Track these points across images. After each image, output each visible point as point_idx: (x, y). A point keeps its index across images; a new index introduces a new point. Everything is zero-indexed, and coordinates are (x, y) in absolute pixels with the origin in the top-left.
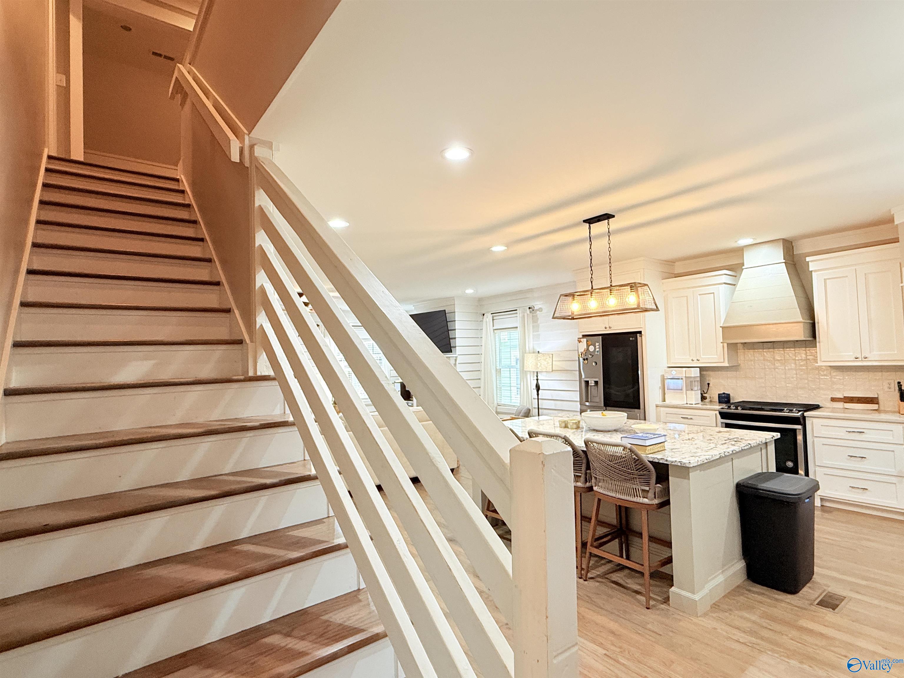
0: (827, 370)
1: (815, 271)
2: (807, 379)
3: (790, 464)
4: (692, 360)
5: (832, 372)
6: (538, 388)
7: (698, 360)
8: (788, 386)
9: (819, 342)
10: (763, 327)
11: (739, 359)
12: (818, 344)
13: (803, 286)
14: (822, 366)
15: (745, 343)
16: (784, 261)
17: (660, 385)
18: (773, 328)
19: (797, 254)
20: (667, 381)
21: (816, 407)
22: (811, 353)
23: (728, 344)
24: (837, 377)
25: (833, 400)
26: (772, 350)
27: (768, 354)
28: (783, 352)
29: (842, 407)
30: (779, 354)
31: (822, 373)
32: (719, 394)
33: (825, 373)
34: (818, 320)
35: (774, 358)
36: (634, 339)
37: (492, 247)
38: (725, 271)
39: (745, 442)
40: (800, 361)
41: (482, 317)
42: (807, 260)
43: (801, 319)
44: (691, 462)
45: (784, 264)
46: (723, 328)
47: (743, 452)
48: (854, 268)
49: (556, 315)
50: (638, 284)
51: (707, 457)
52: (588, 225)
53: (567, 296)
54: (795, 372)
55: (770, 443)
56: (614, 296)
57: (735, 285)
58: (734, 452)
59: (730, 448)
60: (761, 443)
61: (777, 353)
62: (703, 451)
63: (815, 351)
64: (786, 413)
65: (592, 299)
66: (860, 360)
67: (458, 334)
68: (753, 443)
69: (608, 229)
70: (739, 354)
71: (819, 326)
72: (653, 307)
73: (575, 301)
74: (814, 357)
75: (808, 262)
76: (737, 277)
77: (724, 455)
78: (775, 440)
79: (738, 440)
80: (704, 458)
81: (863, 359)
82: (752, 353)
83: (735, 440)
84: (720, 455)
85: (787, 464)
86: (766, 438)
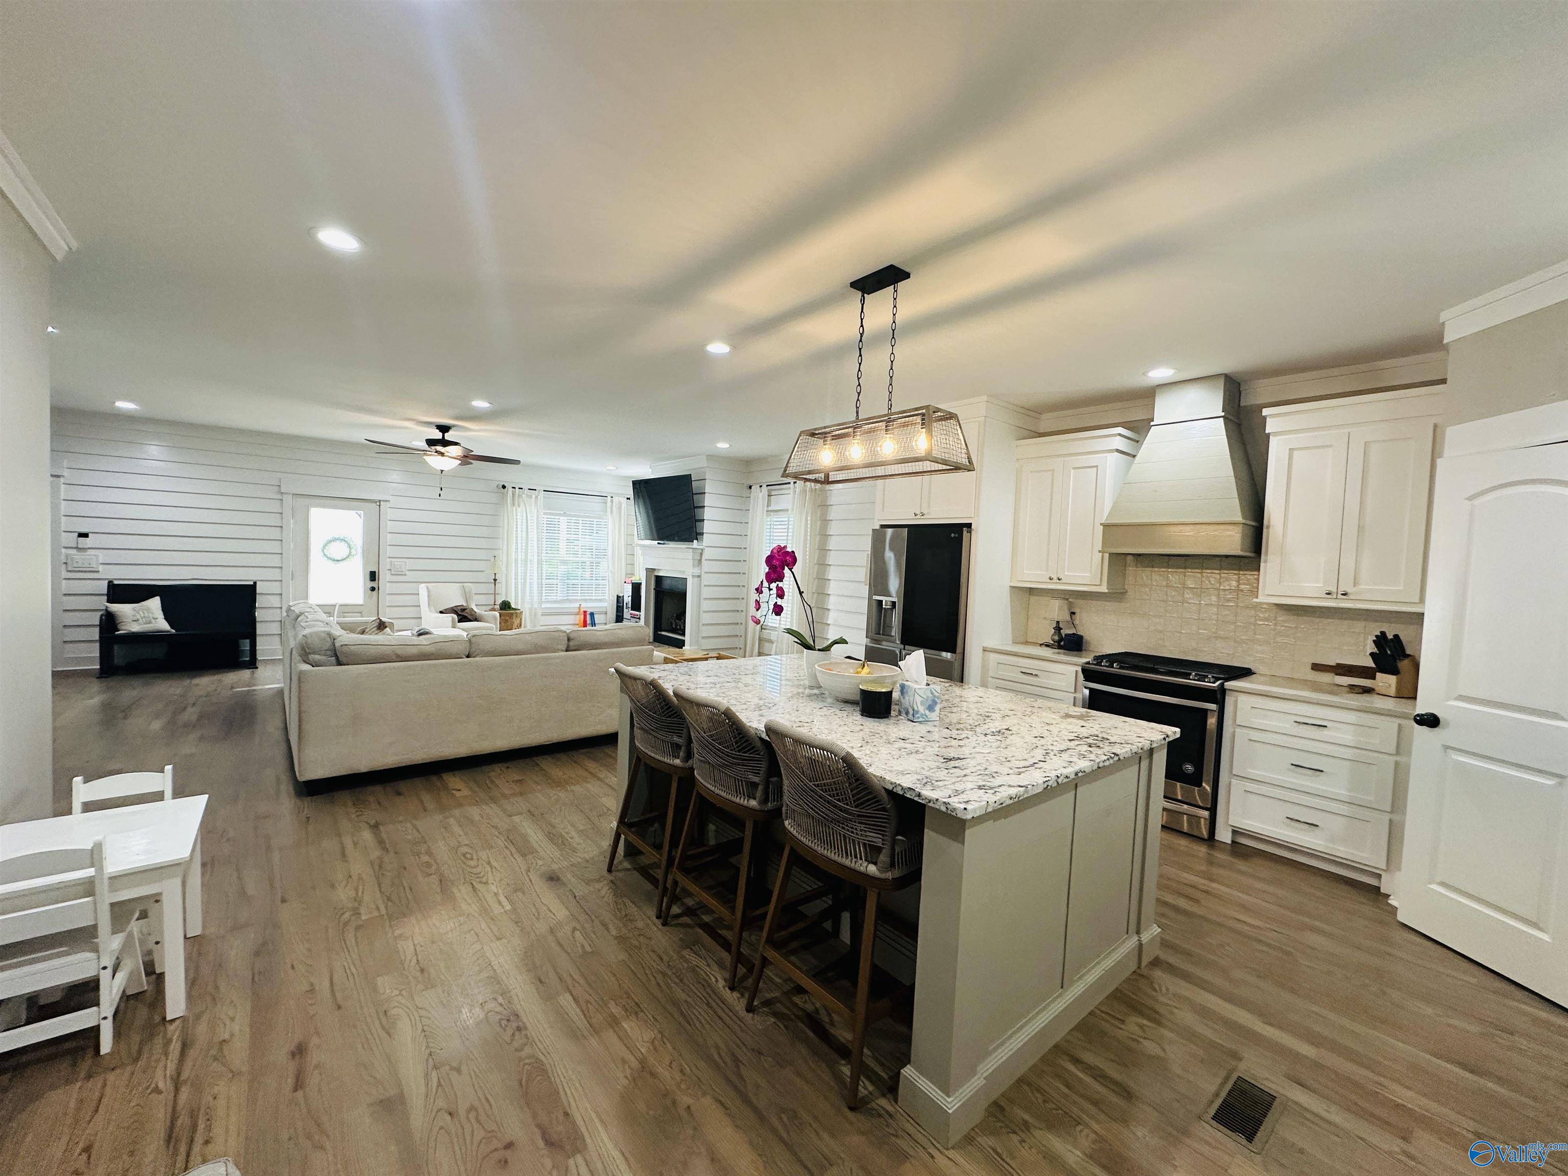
0: (1271, 610)
1: (1277, 434)
2: (1234, 623)
3: (1189, 768)
4: (1050, 579)
5: (1279, 613)
7: (1059, 579)
8: (1202, 634)
9: (1266, 562)
10: (1173, 528)
11: (1127, 582)
12: (1262, 565)
13: (1249, 466)
14: (1263, 603)
15: (1139, 555)
16: (1223, 414)
18: (1191, 531)
19: (1247, 407)
21: (1244, 673)
22: (1248, 580)
23: (1111, 554)
26: (1183, 570)
27: (1174, 576)
28: (1199, 575)
30: (1192, 578)
31: (1261, 615)
33: (1267, 615)
34: (1269, 521)
35: (1184, 584)
36: (957, 535)
37: (706, 345)
38: (1120, 430)
39: (1107, 748)
40: (1227, 592)
41: (749, 491)
42: (1264, 414)
43: (1239, 518)
44: (969, 807)
45: (1222, 419)
46: (1106, 526)
47: (1099, 772)
48: (1347, 430)
49: (790, 470)
50: (934, 412)
51: (1013, 791)
52: (860, 293)
53: (813, 435)
54: (1216, 610)
55: (1160, 747)
56: (892, 436)
57: (1134, 456)
58: (1080, 774)
59: (1072, 764)
60: (1140, 751)
61: (1189, 575)
62: (1011, 771)
63: (1256, 577)
64: (1195, 680)
65: (856, 441)
66: (1335, 597)
67: (708, 514)
68: (1123, 751)
69: (895, 299)
70: (1127, 572)
71: (1268, 533)
72: (965, 461)
73: (827, 446)
74: (1253, 587)
75: (1265, 418)
76: (1138, 442)
77: (1055, 784)
78: (1169, 742)
79: (1094, 743)
80: (1004, 794)
81: (1340, 596)
82: (1149, 573)
83: (1090, 741)
84: (1045, 786)
85: (1184, 767)
86: (1152, 739)
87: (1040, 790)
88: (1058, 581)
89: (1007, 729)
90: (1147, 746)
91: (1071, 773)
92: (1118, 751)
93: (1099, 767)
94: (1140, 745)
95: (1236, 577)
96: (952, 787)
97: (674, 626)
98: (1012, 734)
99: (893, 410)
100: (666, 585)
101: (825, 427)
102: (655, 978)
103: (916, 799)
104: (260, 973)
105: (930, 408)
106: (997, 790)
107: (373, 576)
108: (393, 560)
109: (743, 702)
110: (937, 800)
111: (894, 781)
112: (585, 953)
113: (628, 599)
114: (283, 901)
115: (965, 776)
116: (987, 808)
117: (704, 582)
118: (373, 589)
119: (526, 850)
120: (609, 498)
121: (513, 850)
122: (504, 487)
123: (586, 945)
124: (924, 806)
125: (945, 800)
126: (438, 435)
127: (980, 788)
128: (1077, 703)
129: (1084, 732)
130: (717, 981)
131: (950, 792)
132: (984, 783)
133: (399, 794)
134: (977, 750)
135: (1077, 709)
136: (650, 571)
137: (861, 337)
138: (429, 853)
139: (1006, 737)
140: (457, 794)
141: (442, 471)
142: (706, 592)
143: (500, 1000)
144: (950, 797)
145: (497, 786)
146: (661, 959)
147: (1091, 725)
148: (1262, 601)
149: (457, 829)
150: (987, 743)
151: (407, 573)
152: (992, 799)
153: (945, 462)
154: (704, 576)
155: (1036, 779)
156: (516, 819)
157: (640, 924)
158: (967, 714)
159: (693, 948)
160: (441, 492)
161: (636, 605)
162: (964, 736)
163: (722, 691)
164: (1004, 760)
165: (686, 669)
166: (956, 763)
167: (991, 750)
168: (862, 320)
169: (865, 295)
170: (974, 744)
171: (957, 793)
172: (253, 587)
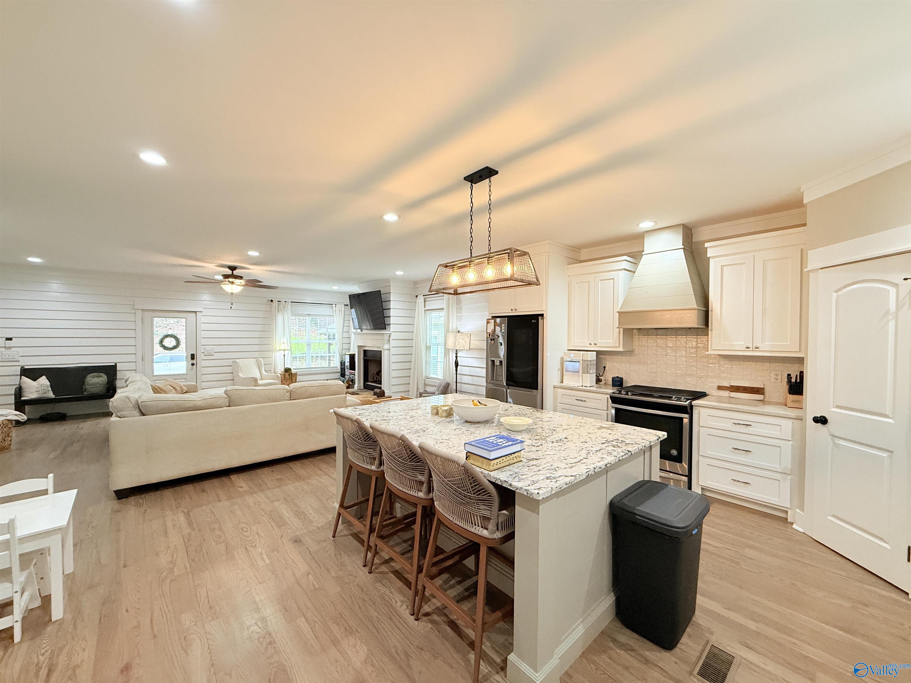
0: (716, 358)
1: (713, 257)
2: (696, 366)
3: (674, 452)
4: (590, 344)
5: (721, 360)
6: (457, 365)
7: (595, 344)
8: (678, 373)
9: (712, 330)
10: (659, 313)
11: (634, 345)
12: (710, 332)
13: (699, 275)
14: (711, 354)
15: (640, 329)
16: (683, 247)
17: (559, 367)
18: (668, 315)
19: (696, 242)
20: (565, 363)
21: (701, 395)
22: (703, 341)
23: (624, 329)
24: (725, 366)
25: (720, 388)
26: (665, 337)
27: (660, 341)
28: (675, 339)
29: (728, 396)
30: (671, 341)
31: (711, 362)
32: (613, 378)
33: (714, 361)
34: (712, 307)
35: (666, 344)
36: (535, 321)
37: (383, 215)
38: (625, 258)
39: (624, 448)
40: (691, 349)
41: (416, 298)
42: (706, 246)
43: (695, 306)
44: (541, 492)
45: (682, 250)
46: (619, 313)
47: (620, 462)
48: (753, 254)
49: (433, 288)
50: (515, 252)
51: (568, 480)
52: (470, 183)
53: (446, 266)
54: (685, 359)
55: (655, 445)
56: (492, 266)
57: (634, 272)
58: (608, 465)
59: (604, 459)
60: (643, 448)
61: (669, 340)
62: (567, 466)
63: (706, 339)
64: (675, 401)
65: (471, 270)
66: (752, 349)
67: (392, 313)
68: (633, 449)
69: (490, 186)
70: (634, 339)
71: (712, 314)
72: (535, 280)
73: (455, 273)
74: (705, 345)
75: (707, 248)
76: (636, 264)
77: (593, 473)
78: (661, 441)
79: (617, 443)
80: (562, 482)
81: (754, 349)
82: (646, 339)
83: (614, 443)
84: (587, 474)
85: (671, 452)
86: (650, 440)
87: (584, 477)
88: (595, 345)
89: (565, 438)
90: (648, 444)
91: (602, 465)
92: (630, 449)
93: (619, 460)
94: (643, 444)
95: (695, 339)
96: (531, 479)
97: (375, 379)
98: (568, 441)
99: (491, 251)
100: (369, 354)
101: (453, 262)
102: (358, 603)
103: (509, 487)
104: (105, 616)
105: (512, 249)
106: (558, 479)
107: (193, 357)
108: (205, 346)
109: (408, 427)
110: (521, 488)
111: (496, 476)
112: (315, 589)
113: (347, 364)
114: (125, 566)
115: (539, 470)
116: (552, 491)
117: (391, 353)
118: (193, 364)
119: (281, 523)
120: (334, 305)
121: (273, 524)
122: (272, 301)
123: (315, 583)
124: (514, 492)
125: (526, 488)
126: (229, 272)
127: (548, 478)
128: (608, 419)
129: (611, 438)
130: (396, 602)
131: (529, 482)
132: (550, 475)
133: (203, 491)
134: (547, 453)
135: (607, 423)
136: (359, 347)
137: (472, 209)
138: (220, 529)
139: (565, 443)
140: (240, 489)
141: (232, 293)
142: (393, 359)
143: (260, 624)
144: (529, 485)
145: (265, 483)
146: (362, 590)
147: (615, 433)
148: (711, 353)
149: (239, 512)
150: (553, 448)
151: (214, 354)
152: (554, 485)
153: (522, 281)
154: (392, 349)
155: (581, 471)
156: (276, 503)
157: (350, 568)
158: (542, 429)
159: (382, 581)
160: (232, 306)
161: (352, 367)
162: (540, 444)
163: (397, 421)
164: (563, 458)
165: (376, 408)
166: (534, 462)
167: (556, 452)
168: (471, 199)
169: (473, 184)
170: (545, 449)
171: (534, 482)
172: (115, 366)
